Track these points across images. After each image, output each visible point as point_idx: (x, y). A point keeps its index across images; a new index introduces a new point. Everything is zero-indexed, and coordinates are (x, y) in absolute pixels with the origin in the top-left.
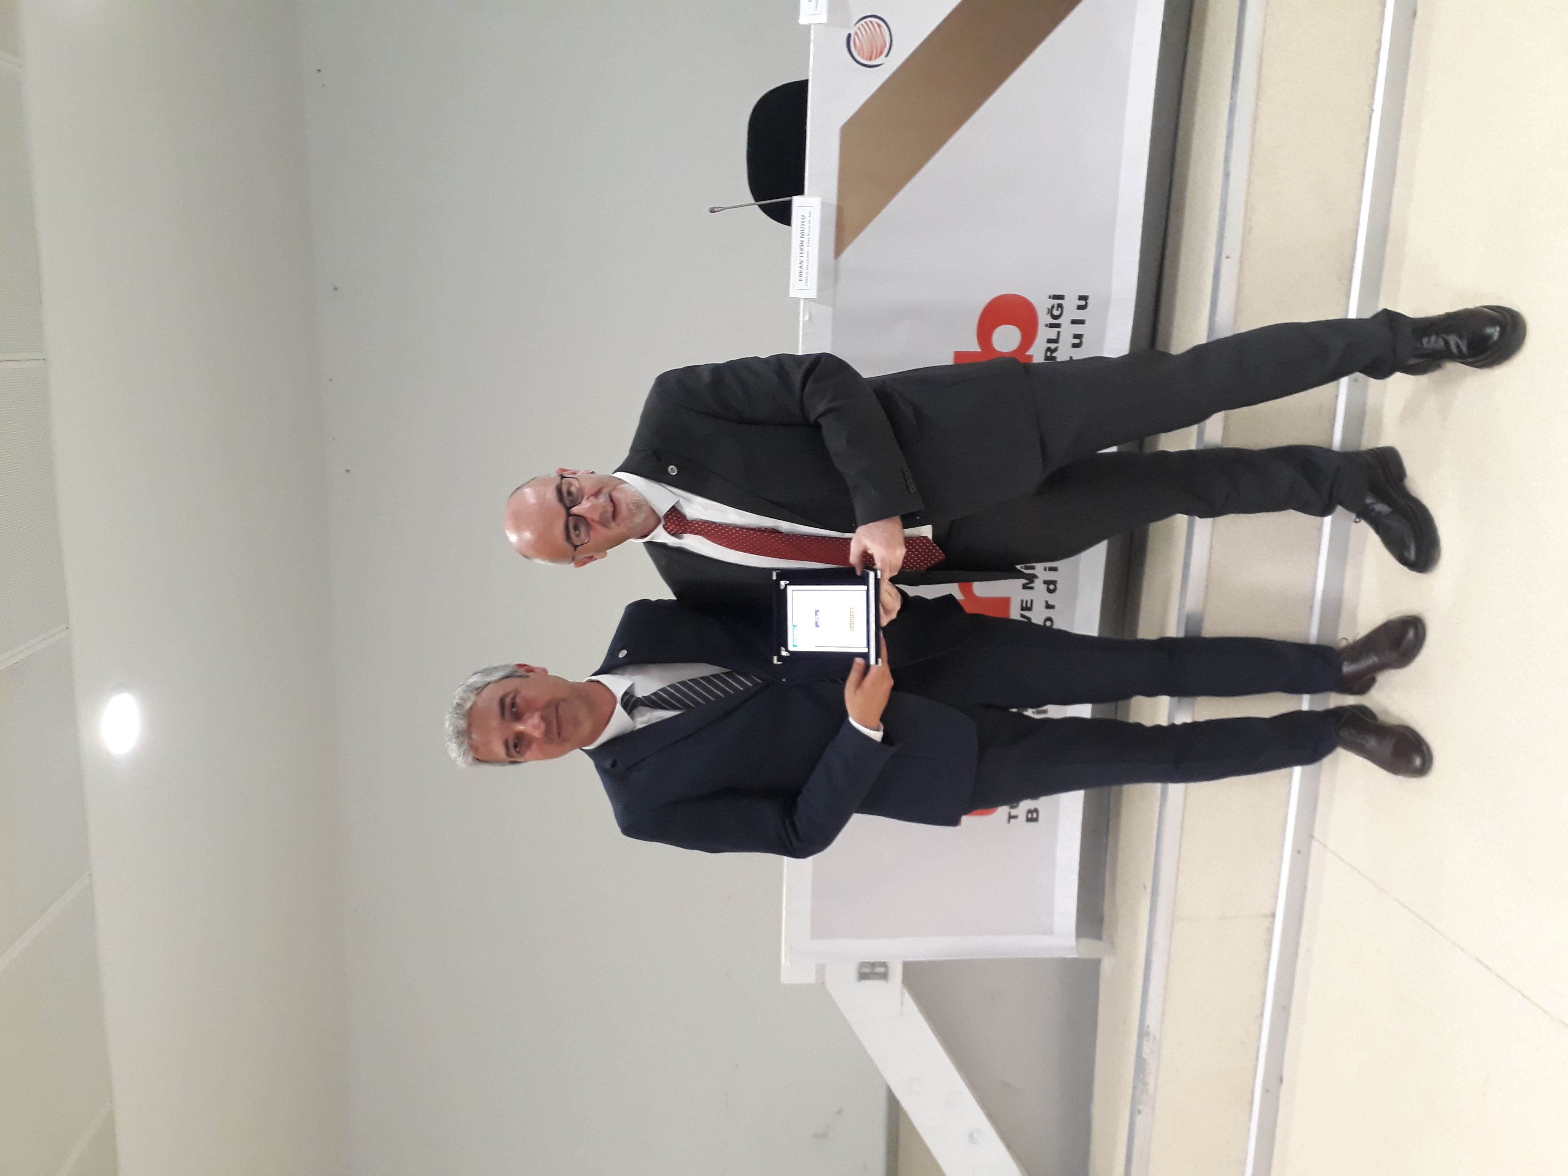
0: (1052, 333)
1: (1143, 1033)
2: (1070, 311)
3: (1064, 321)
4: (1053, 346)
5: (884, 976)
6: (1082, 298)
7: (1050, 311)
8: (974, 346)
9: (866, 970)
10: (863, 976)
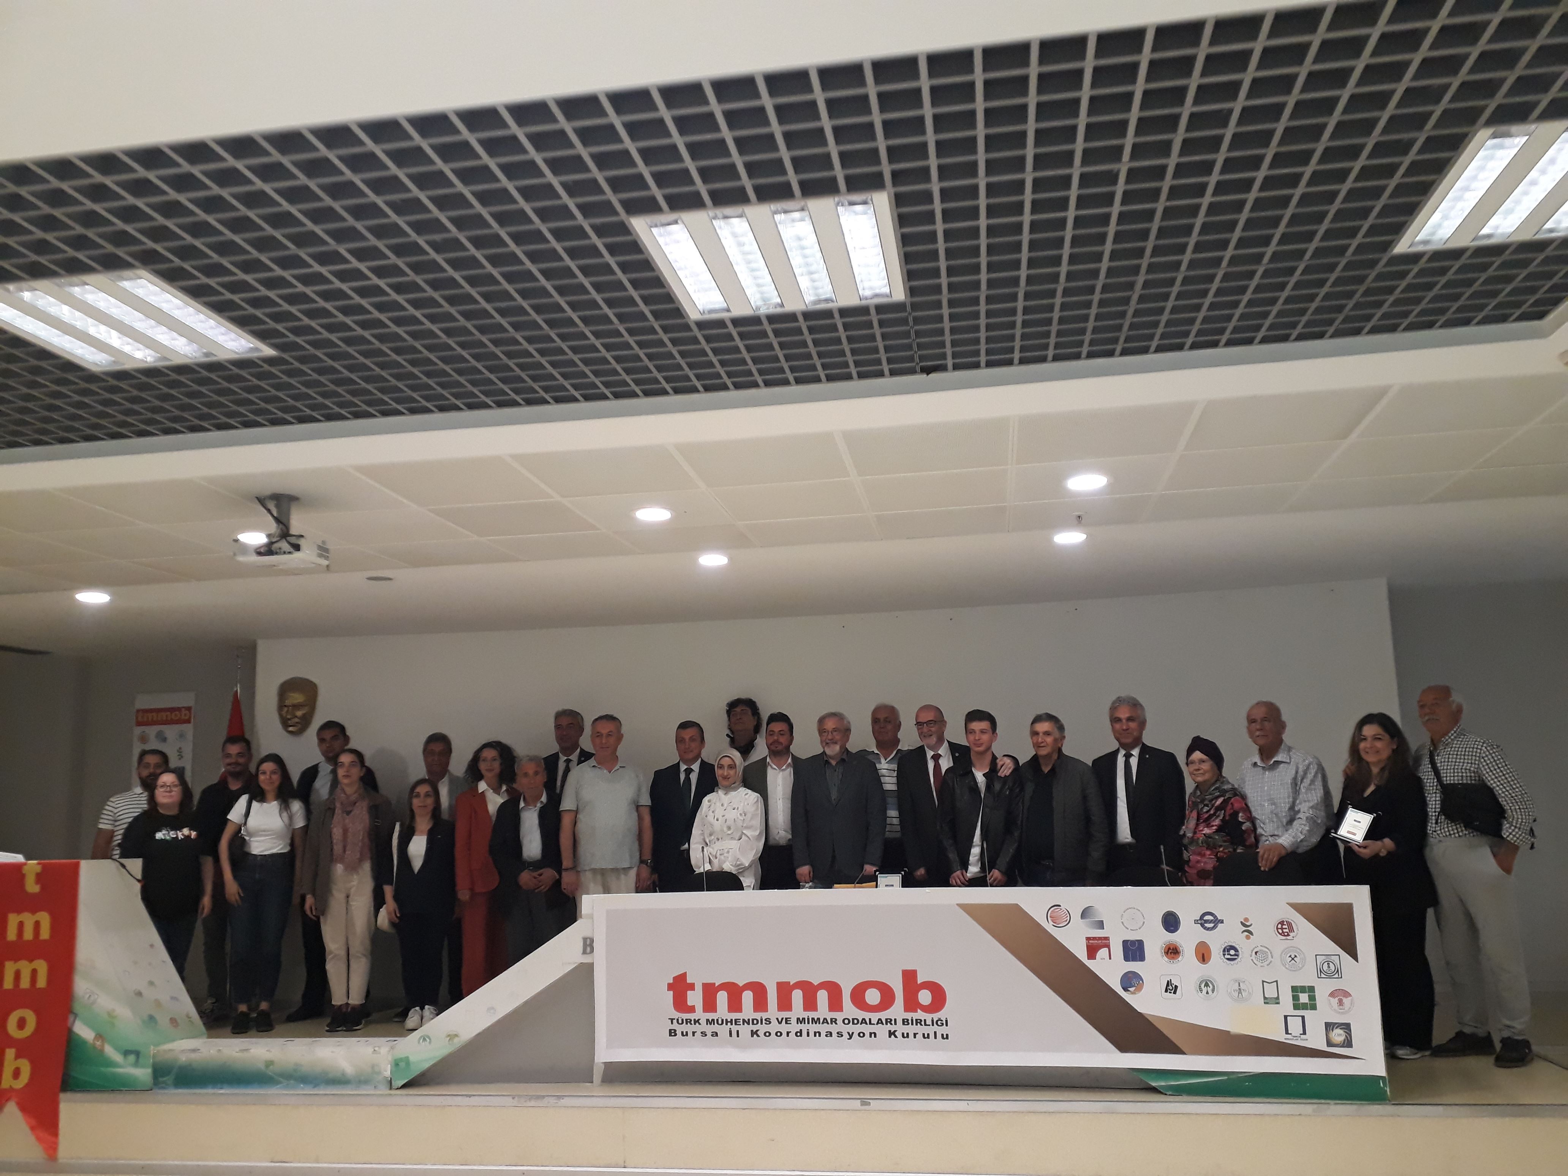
2: (941, 1030)
3: (936, 1028)
5: (584, 952)
6: (948, 1035)
7: (940, 1020)
8: (920, 980)
9: (588, 942)
10: (585, 939)
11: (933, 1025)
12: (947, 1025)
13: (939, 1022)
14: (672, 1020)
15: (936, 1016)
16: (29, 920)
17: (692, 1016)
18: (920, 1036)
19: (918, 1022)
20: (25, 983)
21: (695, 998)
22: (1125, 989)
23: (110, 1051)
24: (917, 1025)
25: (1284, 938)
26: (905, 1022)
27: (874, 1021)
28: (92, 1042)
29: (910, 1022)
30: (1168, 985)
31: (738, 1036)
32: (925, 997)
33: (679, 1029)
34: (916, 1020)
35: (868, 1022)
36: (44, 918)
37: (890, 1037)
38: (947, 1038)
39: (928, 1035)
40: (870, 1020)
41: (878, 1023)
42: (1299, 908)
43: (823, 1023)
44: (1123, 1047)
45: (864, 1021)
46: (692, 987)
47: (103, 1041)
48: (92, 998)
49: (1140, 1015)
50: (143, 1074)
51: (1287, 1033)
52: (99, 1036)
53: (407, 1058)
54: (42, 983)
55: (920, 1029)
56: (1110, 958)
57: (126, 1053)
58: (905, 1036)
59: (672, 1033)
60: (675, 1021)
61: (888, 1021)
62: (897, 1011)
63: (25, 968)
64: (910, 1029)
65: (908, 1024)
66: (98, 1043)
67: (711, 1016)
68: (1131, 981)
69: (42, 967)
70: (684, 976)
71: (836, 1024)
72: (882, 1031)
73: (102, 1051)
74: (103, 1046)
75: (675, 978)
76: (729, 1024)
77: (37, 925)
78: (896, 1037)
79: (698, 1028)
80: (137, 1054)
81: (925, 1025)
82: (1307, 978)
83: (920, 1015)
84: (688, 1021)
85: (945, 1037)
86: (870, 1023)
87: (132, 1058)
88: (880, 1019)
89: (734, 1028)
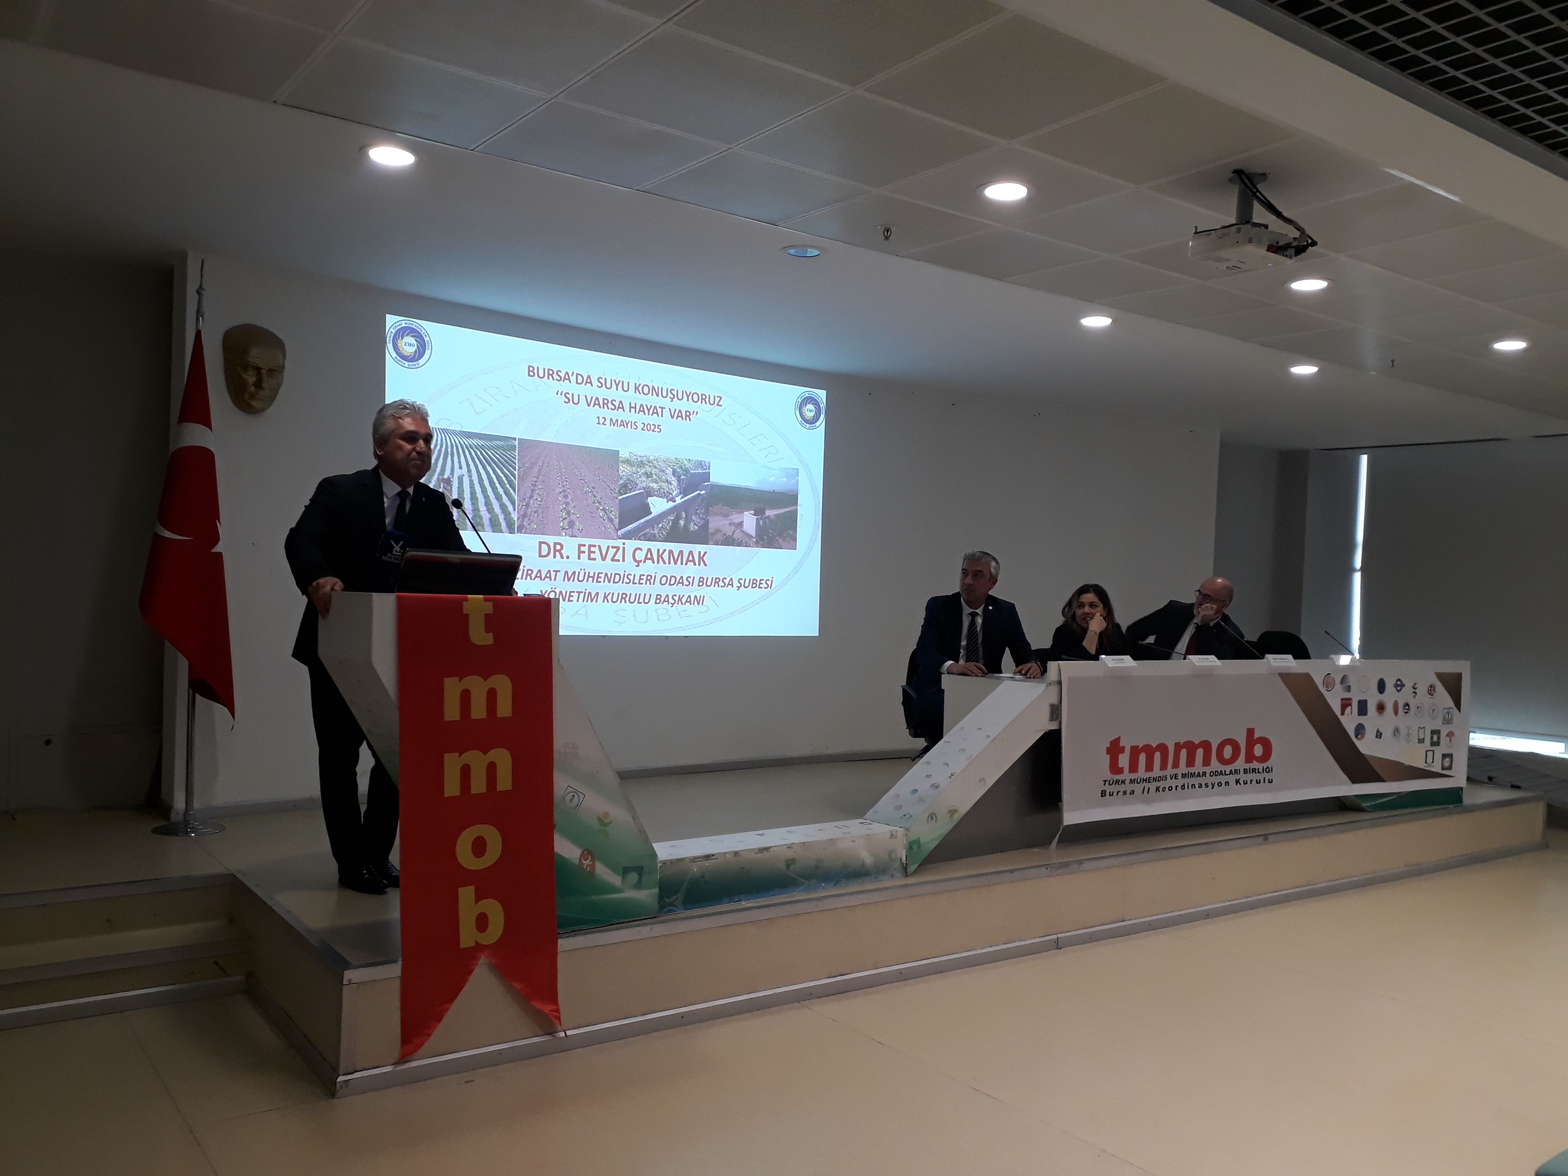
0: (1261, 770)
1: (1080, 862)
2: (1268, 776)
3: (1265, 775)
4: (1257, 771)
5: (1051, 719)
6: (1272, 780)
7: (1268, 768)
8: (1257, 735)
9: (1054, 709)
10: (1052, 706)
11: (1263, 772)
12: (1272, 772)
13: (1267, 770)
14: (1105, 781)
15: (1265, 765)
16: (477, 686)
17: (1120, 777)
18: (1254, 782)
19: (1254, 770)
20: (478, 785)
21: (1124, 760)
22: (1356, 737)
23: (602, 871)
24: (1252, 773)
25: (1431, 697)
26: (1245, 771)
27: (1228, 772)
28: (577, 862)
29: (1248, 771)
30: (1377, 732)
31: (1148, 793)
32: (1258, 750)
33: (1109, 789)
34: (1253, 769)
35: (1224, 773)
36: (503, 685)
37: (1237, 784)
38: (1272, 782)
39: (1260, 780)
40: (1225, 771)
41: (1230, 774)
42: (1440, 676)
43: (1197, 777)
44: (1354, 780)
45: (1221, 773)
46: (1122, 750)
47: (593, 860)
48: (576, 800)
49: (1362, 755)
50: (646, 896)
51: (1426, 762)
52: (588, 853)
53: (919, 840)
54: (505, 782)
55: (1255, 776)
56: (1351, 714)
57: (625, 871)
58: (1245, 783)
59: (1103, 794)
60: (1107, 783)
61: (1236, 771)
62: (1240, 763)
63: (477, 760)
64: (1249, 777)
65: (1247, 773)
66: (586, 863)
67: (1133, 776)
68: (1360, 730)
69: (502, 758)
70: (1118, 739)
71: (1205, 776)
72: (1232, 779)
73: (592, 873)
74: (593, 866)
75: (1111, 742)
76: (1144, 782)
77: (492, 695)
78: (1240, 784)
79: (1122, 788)
80: (640, 870)
81: (1259, 772)
82: (1437, 724)
83: (1255, 765)
84: (1117, 782)
85: (1270, 781)
86: (1226, 775)
87: (633, 877)
88: (1231, 771)
89: (1147, 785)
